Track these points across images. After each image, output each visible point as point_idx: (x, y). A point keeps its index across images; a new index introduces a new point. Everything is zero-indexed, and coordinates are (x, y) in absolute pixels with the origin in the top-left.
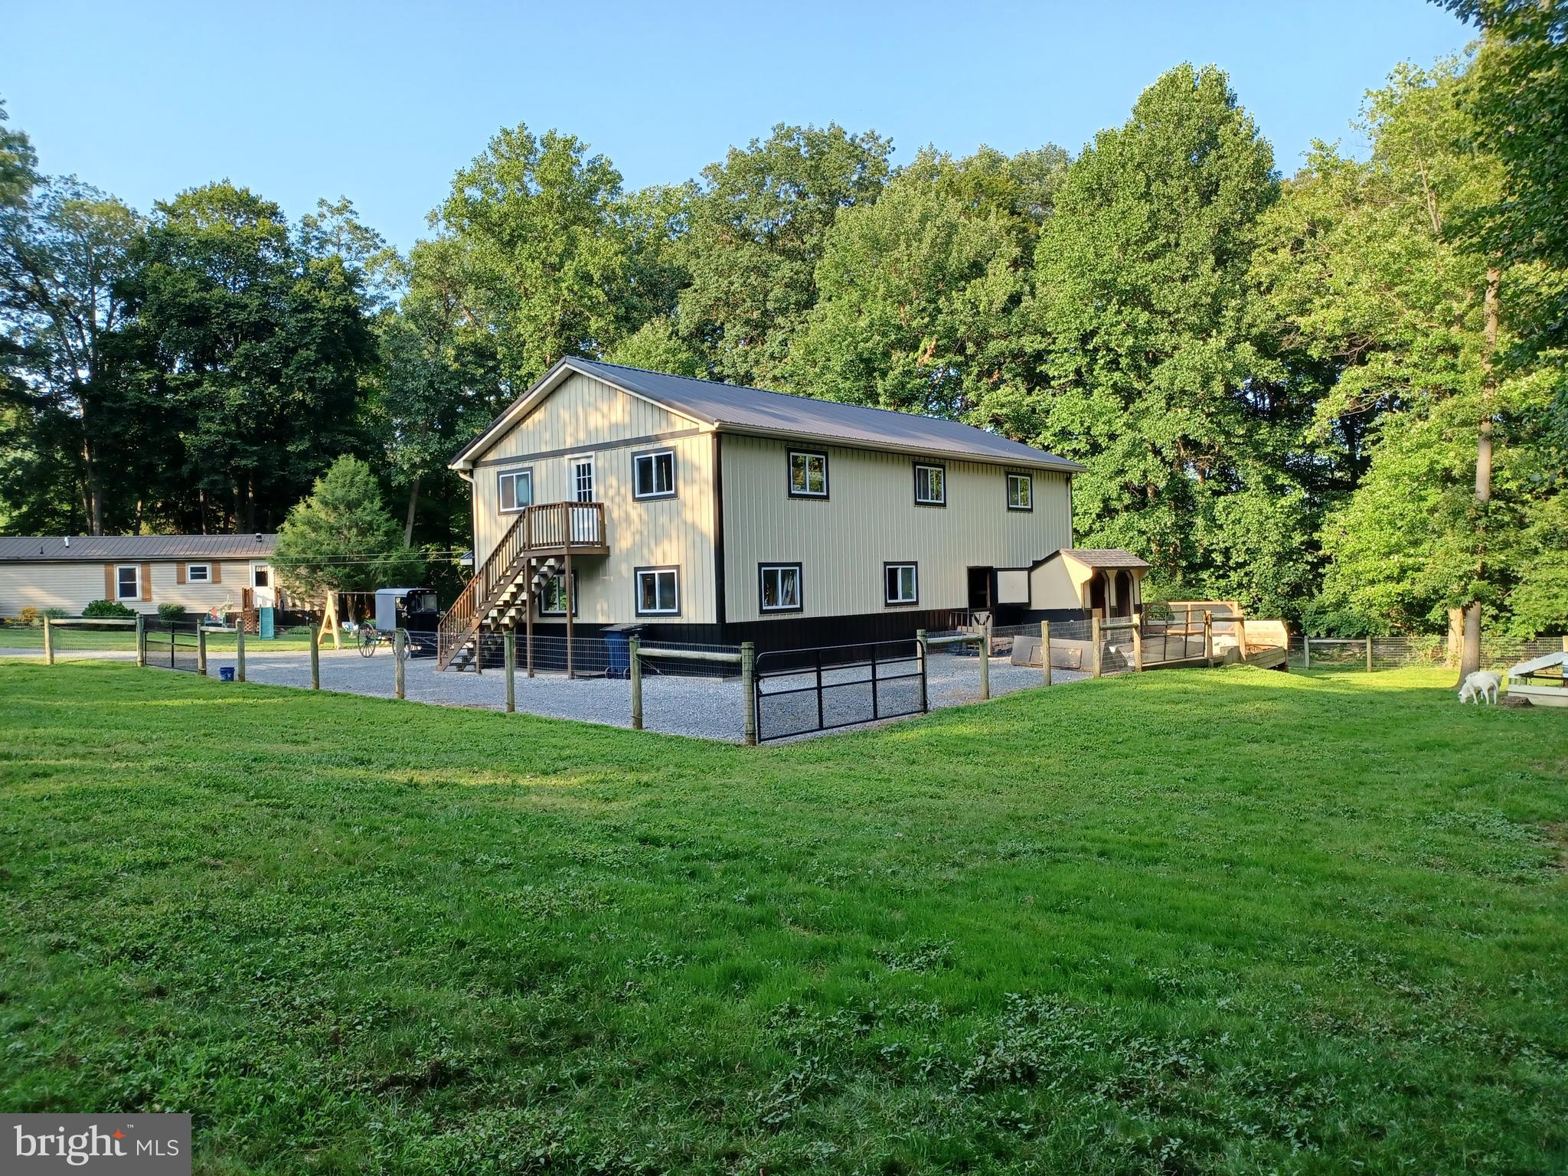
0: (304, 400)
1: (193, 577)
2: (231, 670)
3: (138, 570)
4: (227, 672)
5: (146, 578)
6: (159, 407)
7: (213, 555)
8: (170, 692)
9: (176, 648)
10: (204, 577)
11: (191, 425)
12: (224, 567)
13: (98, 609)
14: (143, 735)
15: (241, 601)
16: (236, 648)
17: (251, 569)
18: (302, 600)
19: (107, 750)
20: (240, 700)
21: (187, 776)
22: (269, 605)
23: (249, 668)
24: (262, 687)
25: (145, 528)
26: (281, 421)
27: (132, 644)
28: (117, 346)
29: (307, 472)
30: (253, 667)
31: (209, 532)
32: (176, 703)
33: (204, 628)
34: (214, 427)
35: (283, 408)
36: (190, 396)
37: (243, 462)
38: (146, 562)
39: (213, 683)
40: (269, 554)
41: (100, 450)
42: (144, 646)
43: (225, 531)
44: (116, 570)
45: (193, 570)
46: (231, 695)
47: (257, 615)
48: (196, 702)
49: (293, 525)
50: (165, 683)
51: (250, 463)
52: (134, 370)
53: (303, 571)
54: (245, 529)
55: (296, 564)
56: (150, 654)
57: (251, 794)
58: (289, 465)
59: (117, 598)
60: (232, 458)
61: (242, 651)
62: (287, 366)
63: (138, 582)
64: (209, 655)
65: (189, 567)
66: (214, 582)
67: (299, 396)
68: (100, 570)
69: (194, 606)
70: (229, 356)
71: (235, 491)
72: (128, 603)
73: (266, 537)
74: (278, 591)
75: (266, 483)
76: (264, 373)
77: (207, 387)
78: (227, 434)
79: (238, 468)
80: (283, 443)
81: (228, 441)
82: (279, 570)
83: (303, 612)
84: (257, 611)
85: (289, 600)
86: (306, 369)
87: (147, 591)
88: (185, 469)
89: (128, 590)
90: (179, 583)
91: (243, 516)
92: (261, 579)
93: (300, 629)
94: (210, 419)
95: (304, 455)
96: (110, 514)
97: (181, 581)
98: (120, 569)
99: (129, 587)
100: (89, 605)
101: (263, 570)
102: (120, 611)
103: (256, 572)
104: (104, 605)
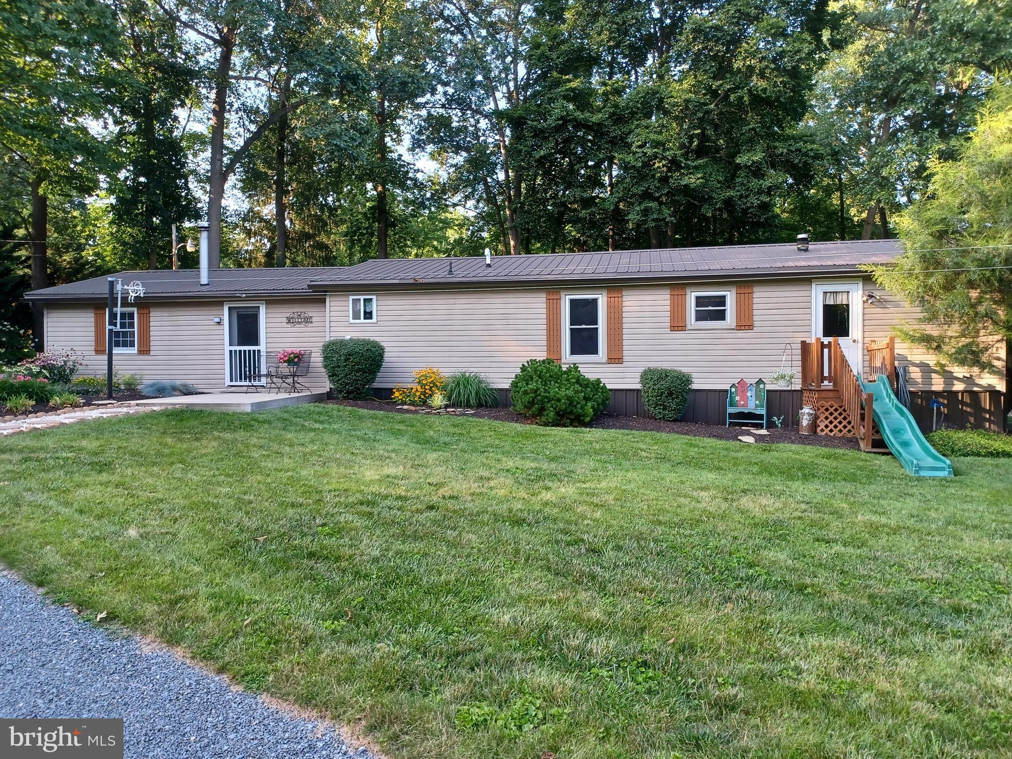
1: (700, 316)
3: (602, 300)
10: (722, 315)
12: (762, 296)
13: (538, 376)
17: (813, 300)
38: (617, 287)
44: (566, 300)
45: (700, 301)
59: (567, 358)
63: (602, 325)
65: (692, 296)
66: (740, 327)
68: (537, 303)
69: (706, 376)
72: (585, 367)
83: (950, 395)
87: (616, 341)
89: (585, 343)
90: (673, 328)
92: (836, 321)
97: (678, 325)
98: (572, 301)
99: (585, 334)
100: (523, 368)
101: (841, 300)
102: (578, 382)
103: (826, 307)
104: (548, 370)
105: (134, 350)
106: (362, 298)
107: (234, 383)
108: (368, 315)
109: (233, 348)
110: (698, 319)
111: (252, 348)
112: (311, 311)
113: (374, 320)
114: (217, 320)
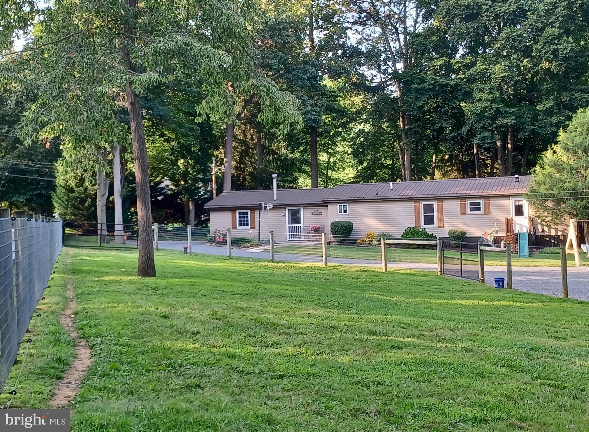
0: (549, 68)
1: (471, 210)
2: (502, 280)
3: (435, 204)
4: (499, 281)
5: (441, 211)
6: (447, 85)
7: (485, 193)
8: (461, 293)
9: (463, 262)
10: (479, 209)
11: (468, 96)
12: (493, 202)
13: (411, 233)
14: (452, 324)
15: (504, 227)
16: (506, 263)
17: (511, 203)
18: (549, 227)
19: (431, 333)
20: (511, 303)
21: (488, 357)
22: (525, 230)
23: (514, 278)
24: (525, 293)
25: (437, 174)
26: (532, 87)
27: (433, 259)
28: (420, 43)
29: (551, 125)
30: (517, 278)
31: (480, 176)
32: (468, 302)
33: (483, 248)
34: (485, 96)
35: (533, 76)
36: (468, 73)
37: (505, 121)
38: (441, 199)
39: (489, 289)
40: (524, 191)
41: (410, 120)
42: (443, 260)
43: (491, 175)
44: (422, 204)
45: (471, 204)
46: (504, 299)
47: (516, 238)
48: (481, 302)
49: (542, 168)
50: (458, 287)
51: (510, 121)
52: (431, 59)
53: (550, 204)
54: (506, 172)
55: (545, 198)
56: (446, 266)
57: (535, 375)
58: (537, 121)
59: (423, 226)
60: (496, 119)
61: (509, 265)
62: (536, 42)
63: (435, 214)
64: (486, 268)
65: (468, 202)
66: (485, 214)
67: (546, 65)
68: (412, 205)
69: (473, 232)
70: (494, 40)
71: (499, 144)
72: (430, 229)
73: (522, 178)
74: (531, 220)
75: (521, 135)
76: (520, 50)
77: (480, 66)
78: (493, 101)
79: (501, 126)
80: (533, 103)
81: (494, 106)
82: (532, 203)
83: (550, 236)
84: (516, 235)
85: (539, 227)
86: (551, 43)
87: (441, 220)
88: (465, 130)
89: (429, 220)
90: (462, 214)
91: (504, 162)
92: (519, 210)
93: (547, 249)
94: (481, 90)
95: (549, 112)
96: (416, 165)
97: (463, 213)
98: (424, 205)
99: (430, 217)
100: (406, 230)
101: (520, 203)
102: (425, 234)
103: (515, 205)
104: (414, 231)
105: (249, 227)
106: (343, 205)
107: (291, 239)
108: (345, 211)
109: (290, 225)
110: (471, 211)
111: (298, 225)
112: (322, 210)
113: (348, 213)
114: (283, 214)
